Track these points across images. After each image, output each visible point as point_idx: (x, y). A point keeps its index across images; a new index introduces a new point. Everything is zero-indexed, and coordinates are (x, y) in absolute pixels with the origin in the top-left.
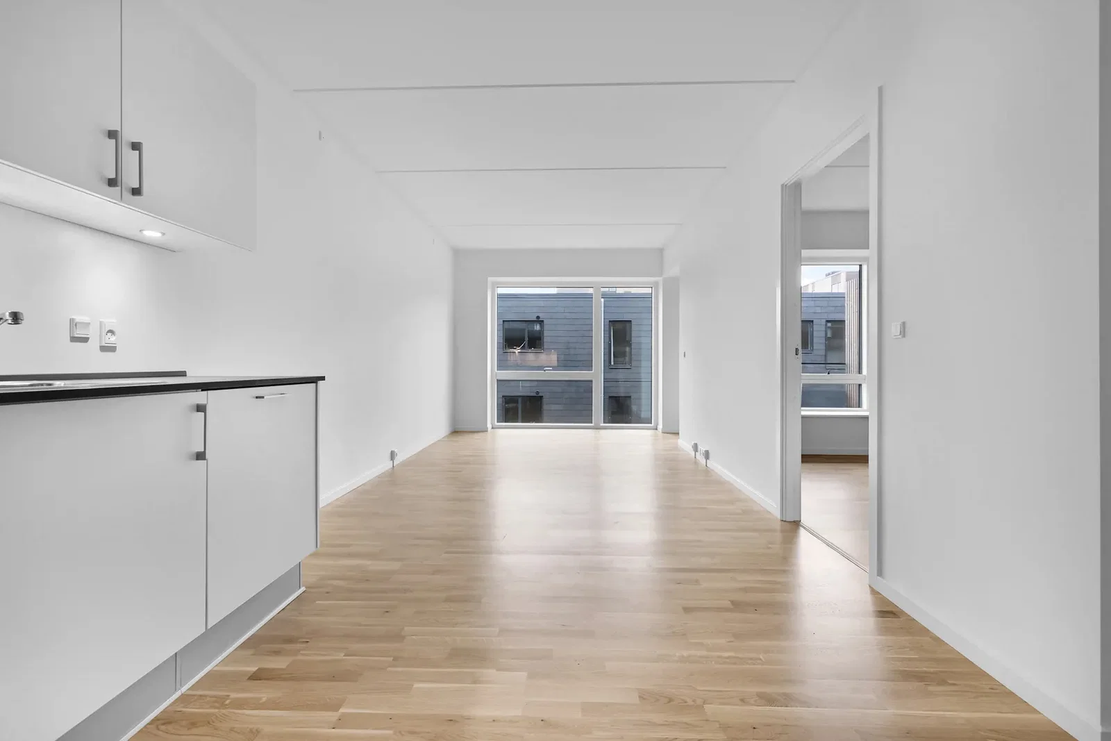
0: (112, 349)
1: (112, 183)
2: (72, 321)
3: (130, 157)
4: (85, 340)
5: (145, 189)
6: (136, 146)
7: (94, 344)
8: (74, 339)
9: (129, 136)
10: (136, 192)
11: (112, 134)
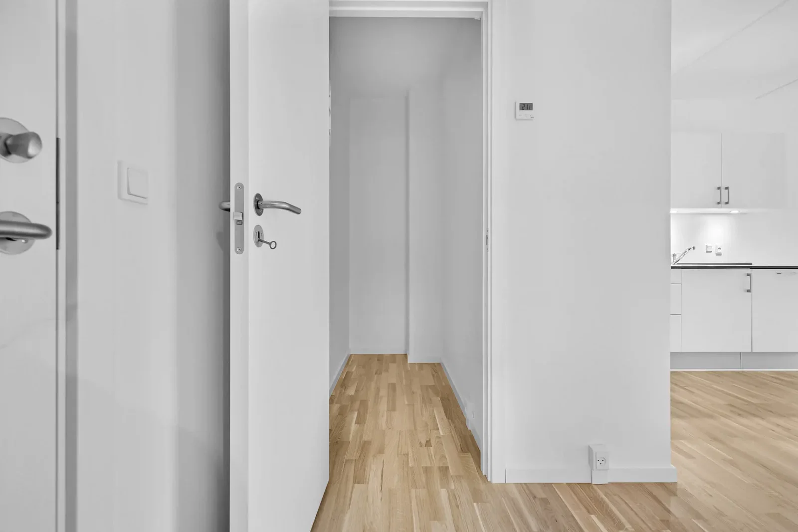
0: (720, 254)
1: (719, 203)
2: (706, 245)
3: (725, 192)
4: (711, 252)
5: (730, 202)
6: (727, 188)
7: (714, 253)
8: (707, 252)
9: (725, 185)
10: (727, 203)
11: (719, 188)
